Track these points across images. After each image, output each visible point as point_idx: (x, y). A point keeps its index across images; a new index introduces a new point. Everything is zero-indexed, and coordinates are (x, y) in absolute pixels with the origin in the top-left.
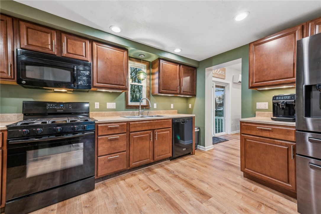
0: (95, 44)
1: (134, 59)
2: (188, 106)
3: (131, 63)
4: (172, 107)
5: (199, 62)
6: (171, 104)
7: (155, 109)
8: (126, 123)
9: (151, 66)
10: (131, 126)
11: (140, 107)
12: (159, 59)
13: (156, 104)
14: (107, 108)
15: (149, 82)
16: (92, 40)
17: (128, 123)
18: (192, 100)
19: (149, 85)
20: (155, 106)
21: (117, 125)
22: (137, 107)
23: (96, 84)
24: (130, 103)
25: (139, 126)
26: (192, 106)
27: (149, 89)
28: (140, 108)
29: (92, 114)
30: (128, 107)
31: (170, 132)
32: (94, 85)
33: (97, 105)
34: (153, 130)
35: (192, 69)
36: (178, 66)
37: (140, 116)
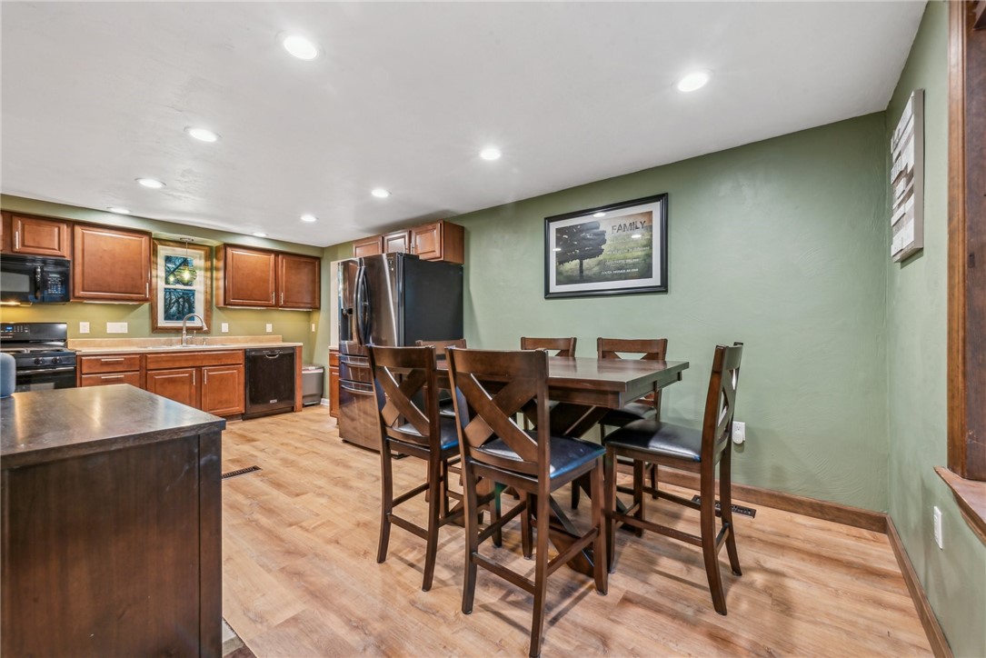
0: (78, 230)
1: (171, 244)
2: (310, 328)
3: (163, 249)
4: (269, 328)
5: (322, 249)
6: (268, 325)
7: (225, 334)
8: (138, 356)
9: (211, 253)
10: (149, 361)
11: (184, 329)
12: (226, 245)
13: (227, 324)
14: (108, 332)
15: (209, 282)
16: (73, 224)
17: (143, 356)
18: (315, 316)
19: (209, 290)
20: (225, 327)
21: (120, 359)
22: (178, 331)
23: (80, 293)
24: (162, 323)
25: (167, 361)
26: (316, 328)
27: (209, 297)
28: (184, 332)
29: (73, 342)
30: (156, 329)
31: (239, 372)
32: (77, 294)
33: (84, 327)
34: (199, 369)
35: (309, 260)
36: (273, 256)
37: (184, 344)
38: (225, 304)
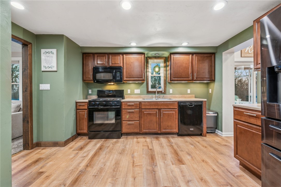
0: (125, 56)
1: (153, 58)
2: (208, 91)
3: (151, 61)
4: (189, 91)
6: (188, 90)
7: (171, 94)
8: (139, 103)
9: (166, 60)
10: (142, 105)
11: (157, 92)
12: (171, 54)
13: (172, 90)
14: (135, 93)
15: (165, 72)
16: (123, 54)
18: (212, 85)
19: (165, 75)
20: (171, 91)
21: (133, 104)
22: (154, 92)
23: (125, 79)
24: (150, 89)
25: (148, 106)
26: (212, 91)
27: (165, 78)
28: (157, 93)
30: (148, 92)
31: (176, 113)
32: (124, 79)
33: (129, 91)
34: (159, 109)
36: (191, 56)
37: (157, 98)
38: (171, 81)
